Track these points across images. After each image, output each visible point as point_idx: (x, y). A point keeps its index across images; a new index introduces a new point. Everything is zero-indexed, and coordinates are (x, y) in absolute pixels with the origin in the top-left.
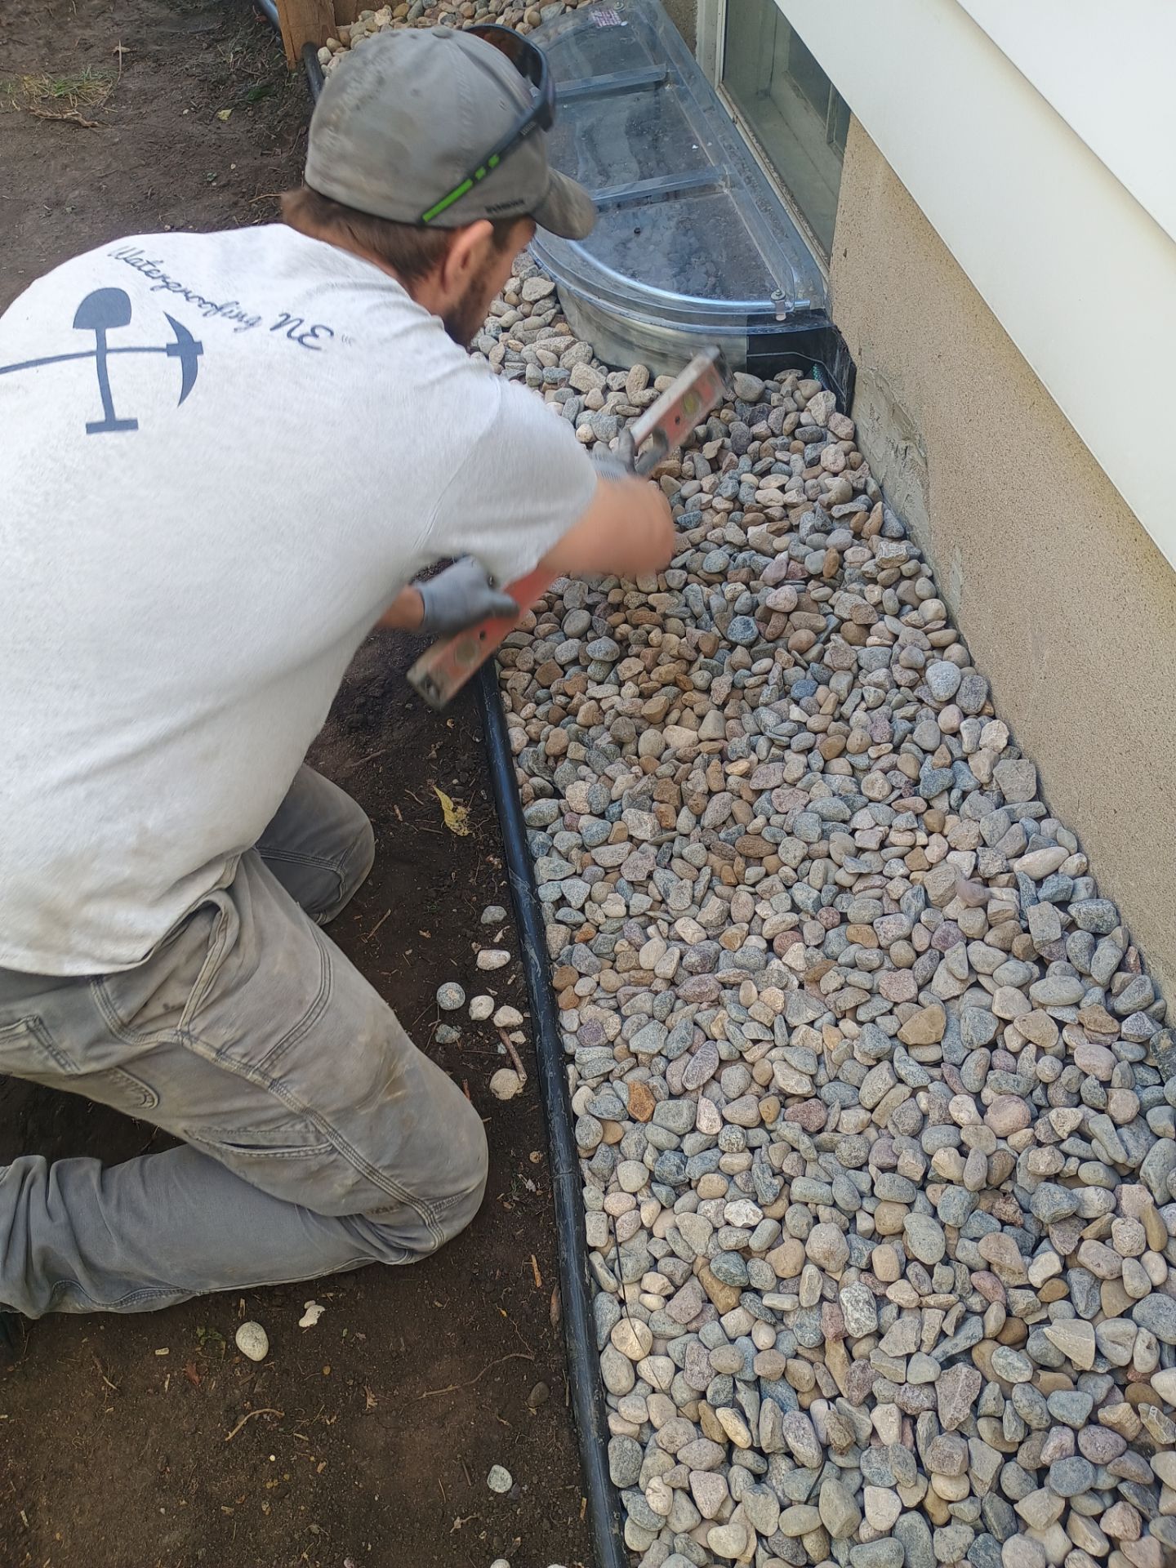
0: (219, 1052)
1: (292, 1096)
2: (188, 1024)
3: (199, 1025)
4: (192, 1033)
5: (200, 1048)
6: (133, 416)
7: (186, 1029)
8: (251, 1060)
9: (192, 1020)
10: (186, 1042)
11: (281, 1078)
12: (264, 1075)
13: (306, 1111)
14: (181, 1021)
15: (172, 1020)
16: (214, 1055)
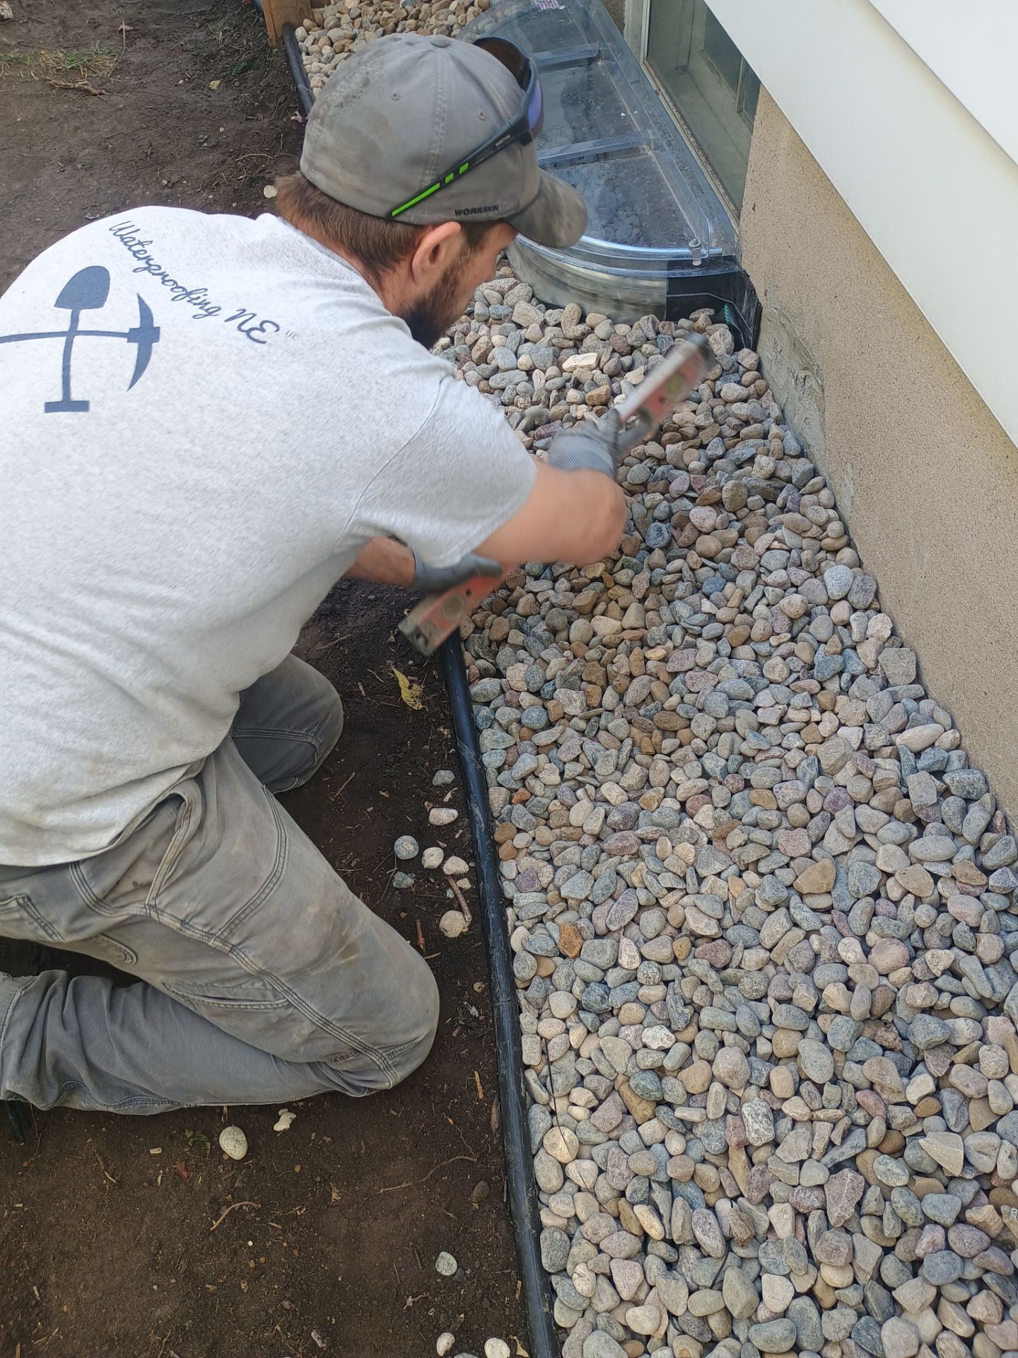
0: (183, 922)
1: (250, 960)
2: (155, 899)
3: (165, 899)
4: (158, 906)
5: (166, 920)
6: (86, 399)
7: (153, 903)
8: (212, 928)
9: (157, 895)
10: (154, 914)
11: (239, 944)
12: (225, 941)
13: (261, 972)
14: (148, 897)
15: (141, 896)
16: (178, 925)
